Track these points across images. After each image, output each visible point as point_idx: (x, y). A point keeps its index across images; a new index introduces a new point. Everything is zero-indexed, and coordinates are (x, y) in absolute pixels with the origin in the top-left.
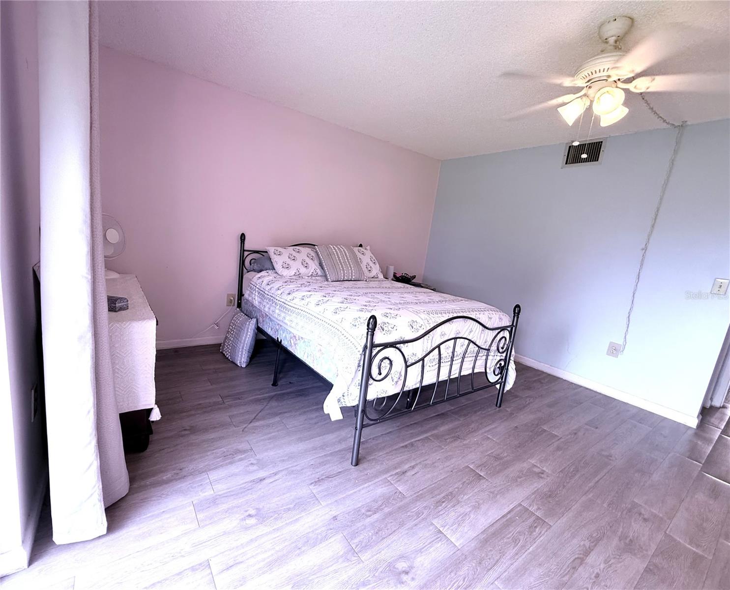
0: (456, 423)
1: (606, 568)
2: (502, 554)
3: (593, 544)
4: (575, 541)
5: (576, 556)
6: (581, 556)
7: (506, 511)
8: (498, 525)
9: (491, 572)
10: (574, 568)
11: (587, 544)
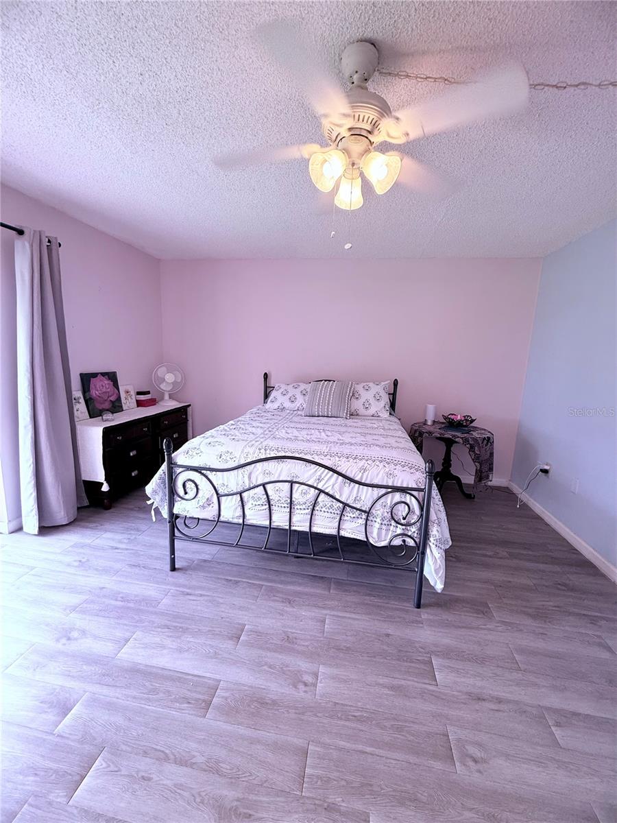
0: (319, 591)
1: (166, 787)
2: (127, 687)
3: (204, 767)
4: (193, 745)
5: (167, 751)
6: (172, 757)
7: (196, 672)
8: (166, 673)
9: (98, 686)
10: (145, 752)
11: (200, 759)
